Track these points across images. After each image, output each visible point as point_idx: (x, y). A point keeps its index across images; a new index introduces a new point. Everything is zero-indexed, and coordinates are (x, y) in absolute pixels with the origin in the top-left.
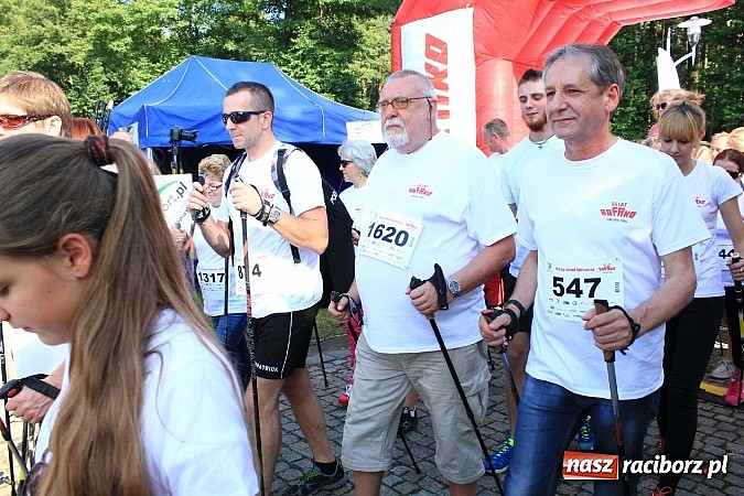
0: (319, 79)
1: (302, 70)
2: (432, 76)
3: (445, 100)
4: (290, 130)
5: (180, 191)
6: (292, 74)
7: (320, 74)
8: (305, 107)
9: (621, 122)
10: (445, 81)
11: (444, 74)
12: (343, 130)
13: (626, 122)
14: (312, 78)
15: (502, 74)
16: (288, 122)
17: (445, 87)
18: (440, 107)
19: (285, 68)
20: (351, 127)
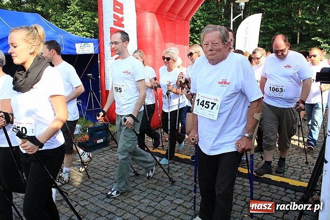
0: (81, 25)
1: (73, 21)
2: (116, 20)
6: (68, 23)
7: (81, 23)
10: (122, 23)
11: (122, 19)
12: (74, 48)
14: (78, 24)
17: (123, 26)
19: (65, 20)
20: (78, 46)
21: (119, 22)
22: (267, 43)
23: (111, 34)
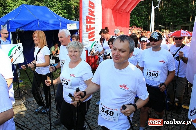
2: (90, 12)
3: (94, 19)
4: (51, 26)
5: (19, 48)
8: (55, 20)
9: (140, 21)
10: (94, 14)
11: (94, 12)
12: (66, 26)
13: (142, 20)
15: (109, 13)
16: (51, 24)
17: (94, 16)
18: (92, 21)
20: (68, 25)
21: (92, 13)
22: (171, 21)
23: (87, 19)
